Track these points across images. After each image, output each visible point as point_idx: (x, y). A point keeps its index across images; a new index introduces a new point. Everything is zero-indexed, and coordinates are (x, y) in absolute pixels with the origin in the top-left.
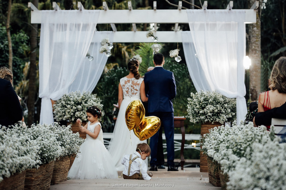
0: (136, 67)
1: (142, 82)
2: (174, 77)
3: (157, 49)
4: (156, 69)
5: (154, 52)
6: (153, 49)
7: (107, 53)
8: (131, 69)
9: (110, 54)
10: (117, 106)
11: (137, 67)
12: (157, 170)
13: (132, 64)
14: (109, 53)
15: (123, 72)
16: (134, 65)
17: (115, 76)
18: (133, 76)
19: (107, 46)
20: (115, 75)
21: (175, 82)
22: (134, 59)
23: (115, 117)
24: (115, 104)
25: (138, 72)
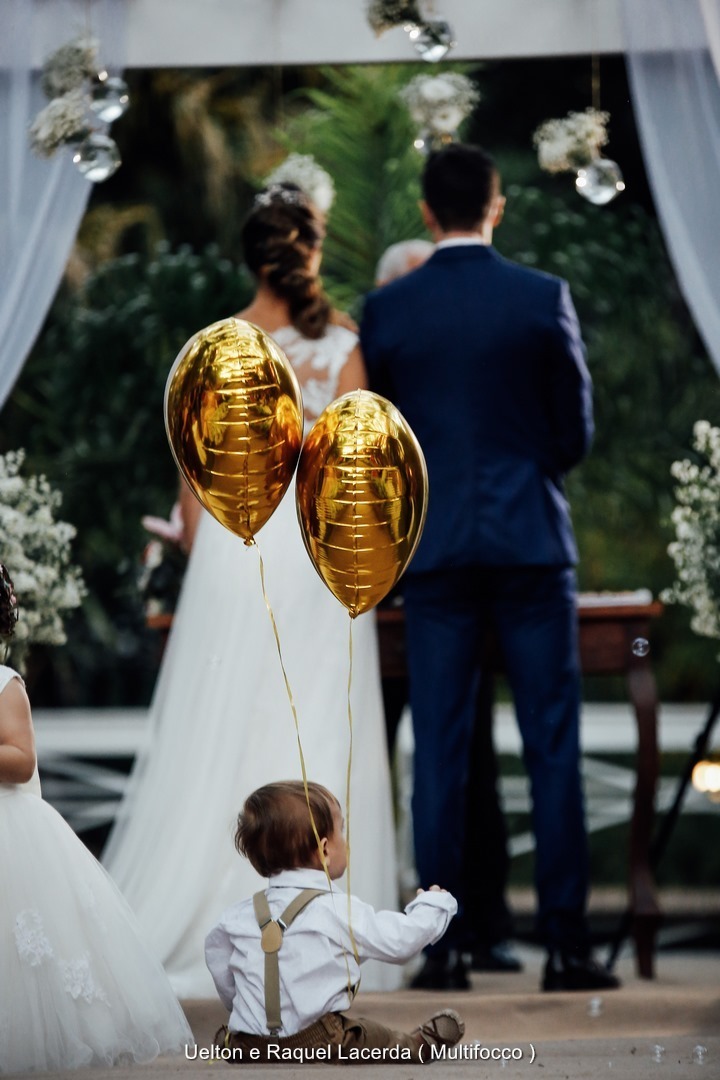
0: (303, 249)
1: (350, 355)
2: (570, 312)
3: (441, 112)
4: (442, 257)
5: (425, 133)
6: (418, 116)
7: (89, 154)
8: (267, 269)
9: (113, 158)
10: (172, 528)
11: (311, 247)
12: (463, 985)
13: (273, 231)
14: (102, 155)
15: (198, 281)
16: (287, 233)
17: (145, 312)
18: (279, 313)
19: (88, 98)
20: (142, 300)
21: (578, 352)
22: (286, 194)
23: (154, 608)
24: (154, 514)
25: (317, 287)
